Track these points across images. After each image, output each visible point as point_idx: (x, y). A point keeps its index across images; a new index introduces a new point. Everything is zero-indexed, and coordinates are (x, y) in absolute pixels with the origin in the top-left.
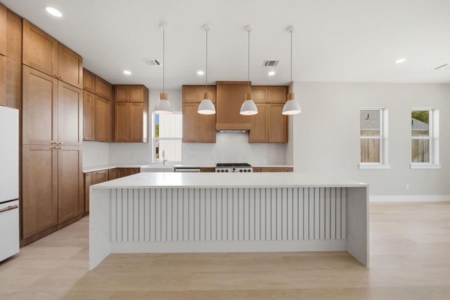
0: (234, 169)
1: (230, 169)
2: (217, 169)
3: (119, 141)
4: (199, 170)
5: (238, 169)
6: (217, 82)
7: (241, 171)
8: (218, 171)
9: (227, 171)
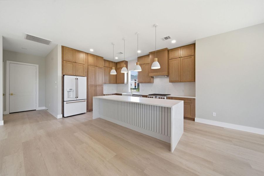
0: (156, 97)
1: (154, 97)
2: (148, 96)
3: (118, 83)
4: (141, 96)
5: (158, 97)
6: (150, 53)
7: (159, 98)
8: (149, 97)
9: (152, 97)
